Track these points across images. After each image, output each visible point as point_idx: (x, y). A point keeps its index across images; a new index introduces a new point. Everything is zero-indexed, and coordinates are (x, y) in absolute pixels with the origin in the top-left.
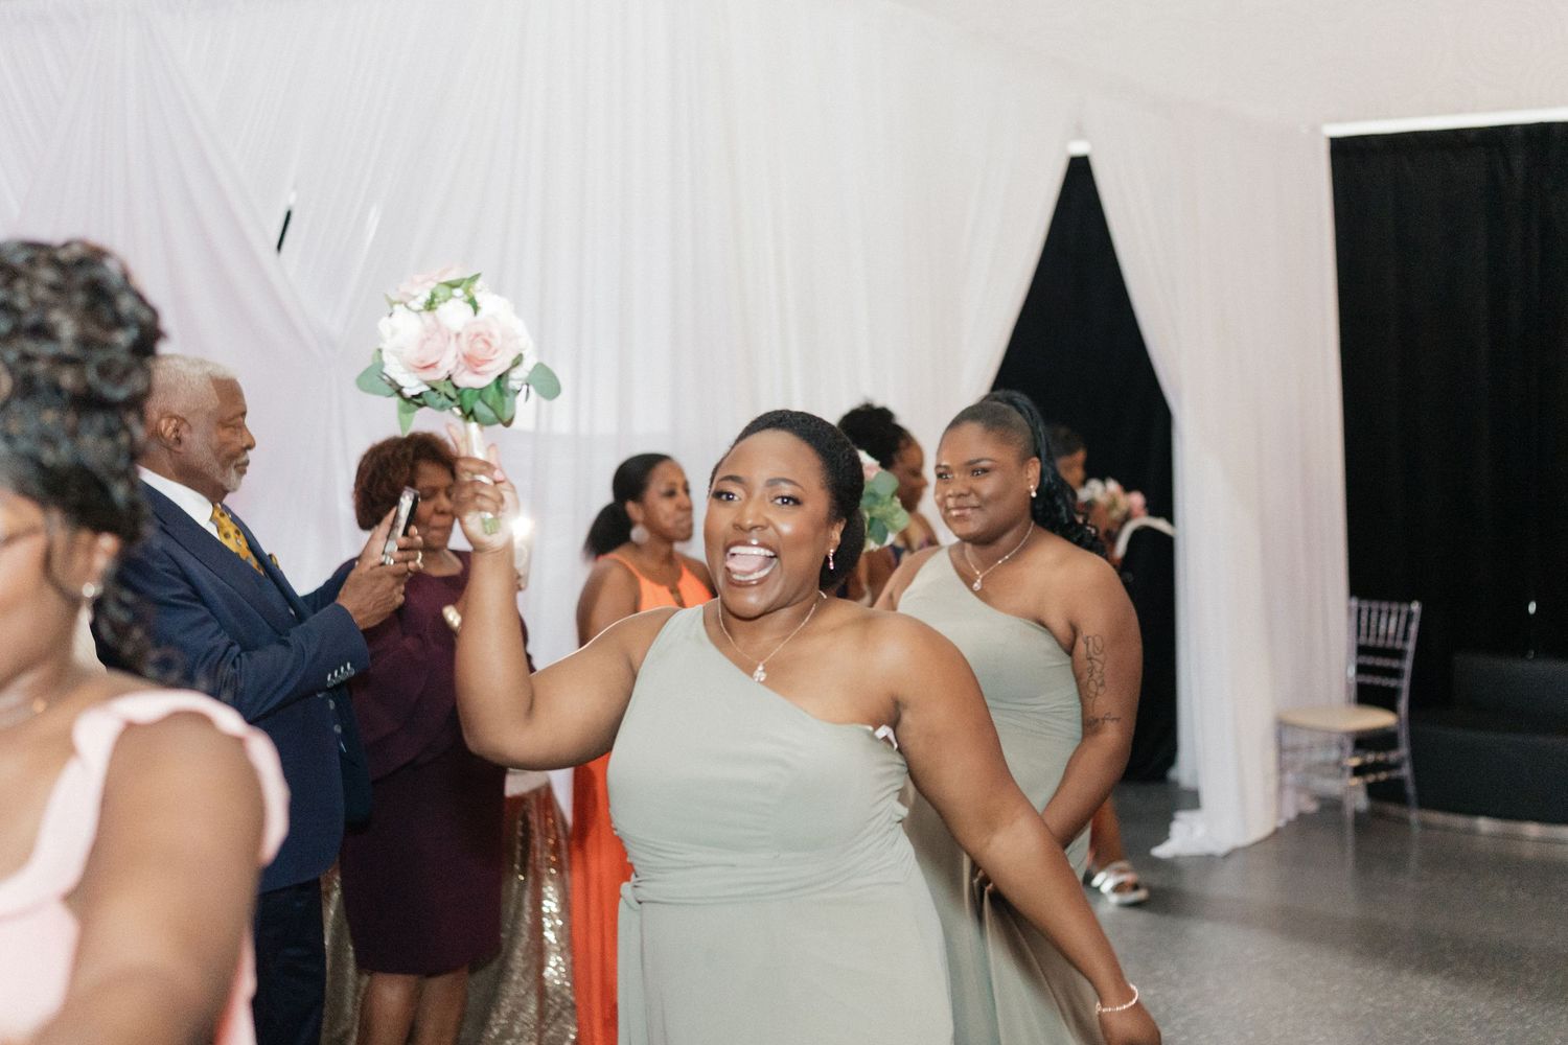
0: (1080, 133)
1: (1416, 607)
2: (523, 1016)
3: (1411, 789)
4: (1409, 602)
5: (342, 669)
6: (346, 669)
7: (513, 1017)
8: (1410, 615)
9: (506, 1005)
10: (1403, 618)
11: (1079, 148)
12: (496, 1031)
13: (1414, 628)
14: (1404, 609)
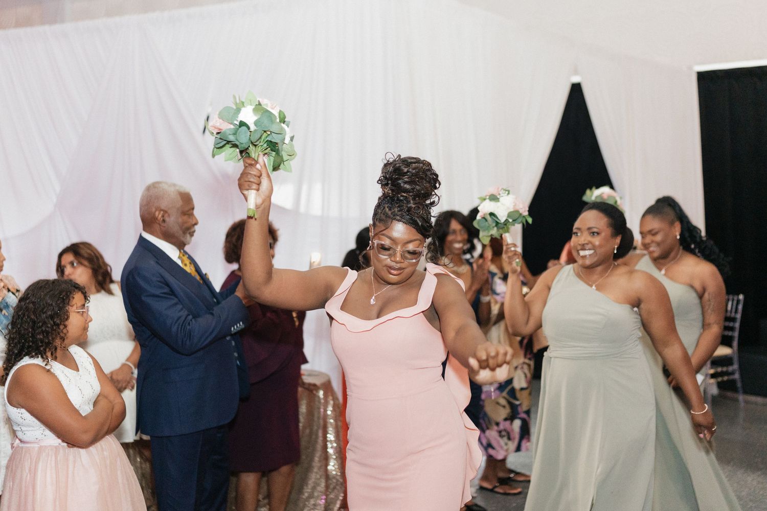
0: (576, 72)
1: (741, 297)
2: (319, 489)
3: (739, 385)
4: (738, 294)
5: (238, 325)
6: (240, 325)
7: (314, 488)
8: (738, 301)
9: (311, 483)
10: (735, 302)
11: (576, 79)
12: (306, 495)
13: (740, 307)
14: (736, 298)
